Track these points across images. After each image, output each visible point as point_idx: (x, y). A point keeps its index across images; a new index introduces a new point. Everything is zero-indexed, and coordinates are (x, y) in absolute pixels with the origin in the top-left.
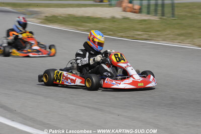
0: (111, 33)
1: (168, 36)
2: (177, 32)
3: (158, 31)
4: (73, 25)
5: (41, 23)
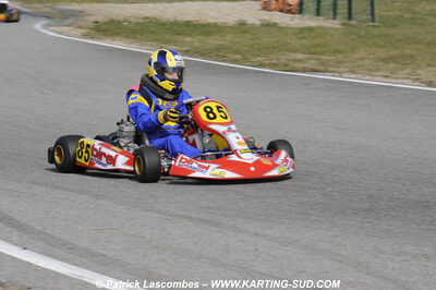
0: (237, 57)
1: (361, 63)
2: (382, 53)
3: (340, 52)
4: (154, 40)
5: (85, 36)
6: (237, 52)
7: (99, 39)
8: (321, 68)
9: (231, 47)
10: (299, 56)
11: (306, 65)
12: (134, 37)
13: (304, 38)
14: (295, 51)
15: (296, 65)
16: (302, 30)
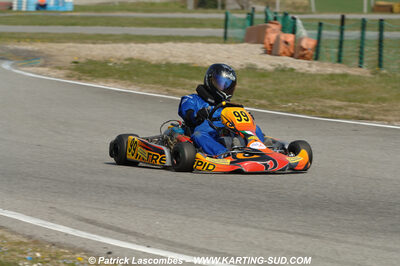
6: (261, 97)
7: (87, 81)
8: (366, 116)
9: (252, 92)
10: (337, 103)
11: (349, 113)
12: (131, 79)
13: (338, 84)
14: (330, 98)
15: (336, 112)
16: (332, 76)
